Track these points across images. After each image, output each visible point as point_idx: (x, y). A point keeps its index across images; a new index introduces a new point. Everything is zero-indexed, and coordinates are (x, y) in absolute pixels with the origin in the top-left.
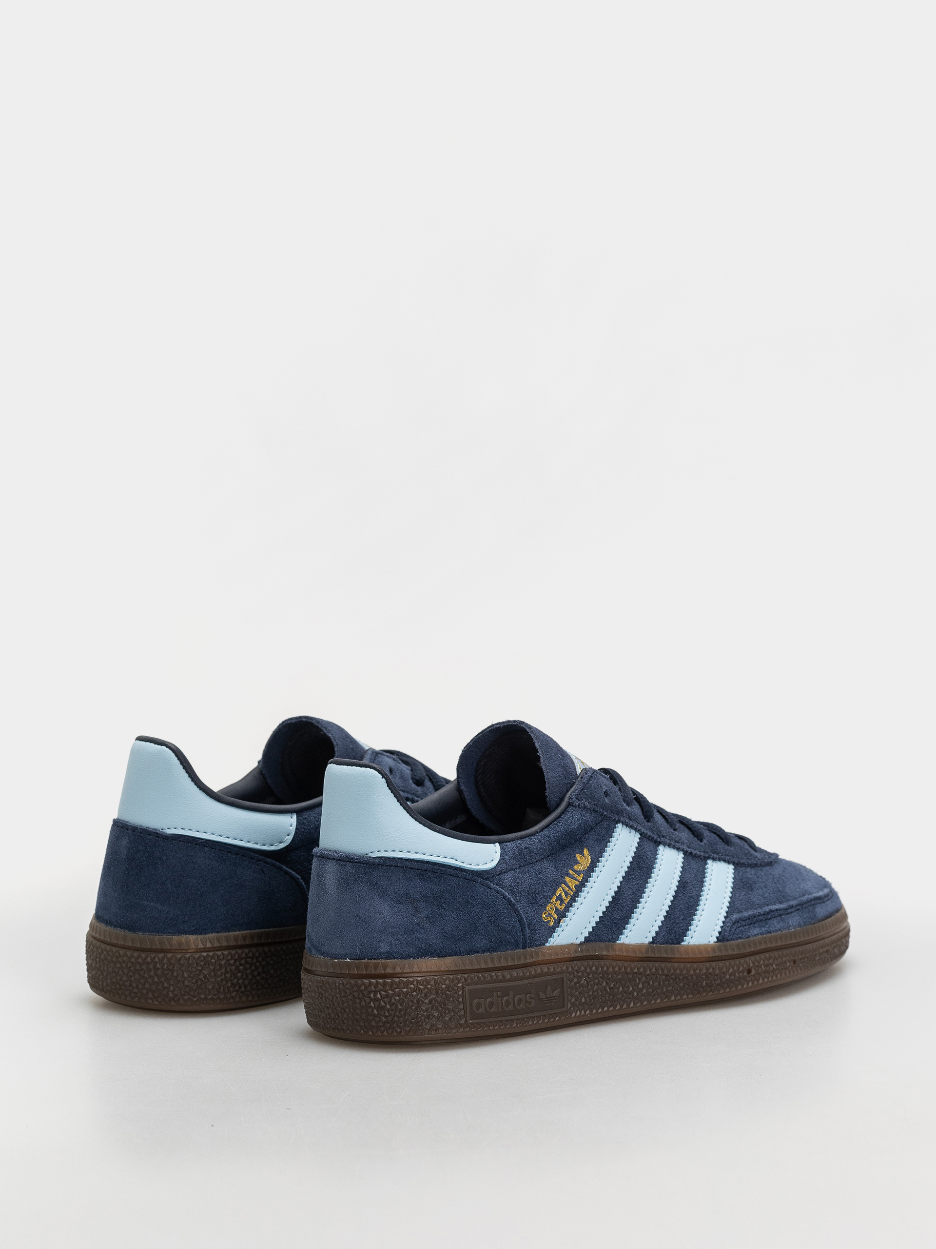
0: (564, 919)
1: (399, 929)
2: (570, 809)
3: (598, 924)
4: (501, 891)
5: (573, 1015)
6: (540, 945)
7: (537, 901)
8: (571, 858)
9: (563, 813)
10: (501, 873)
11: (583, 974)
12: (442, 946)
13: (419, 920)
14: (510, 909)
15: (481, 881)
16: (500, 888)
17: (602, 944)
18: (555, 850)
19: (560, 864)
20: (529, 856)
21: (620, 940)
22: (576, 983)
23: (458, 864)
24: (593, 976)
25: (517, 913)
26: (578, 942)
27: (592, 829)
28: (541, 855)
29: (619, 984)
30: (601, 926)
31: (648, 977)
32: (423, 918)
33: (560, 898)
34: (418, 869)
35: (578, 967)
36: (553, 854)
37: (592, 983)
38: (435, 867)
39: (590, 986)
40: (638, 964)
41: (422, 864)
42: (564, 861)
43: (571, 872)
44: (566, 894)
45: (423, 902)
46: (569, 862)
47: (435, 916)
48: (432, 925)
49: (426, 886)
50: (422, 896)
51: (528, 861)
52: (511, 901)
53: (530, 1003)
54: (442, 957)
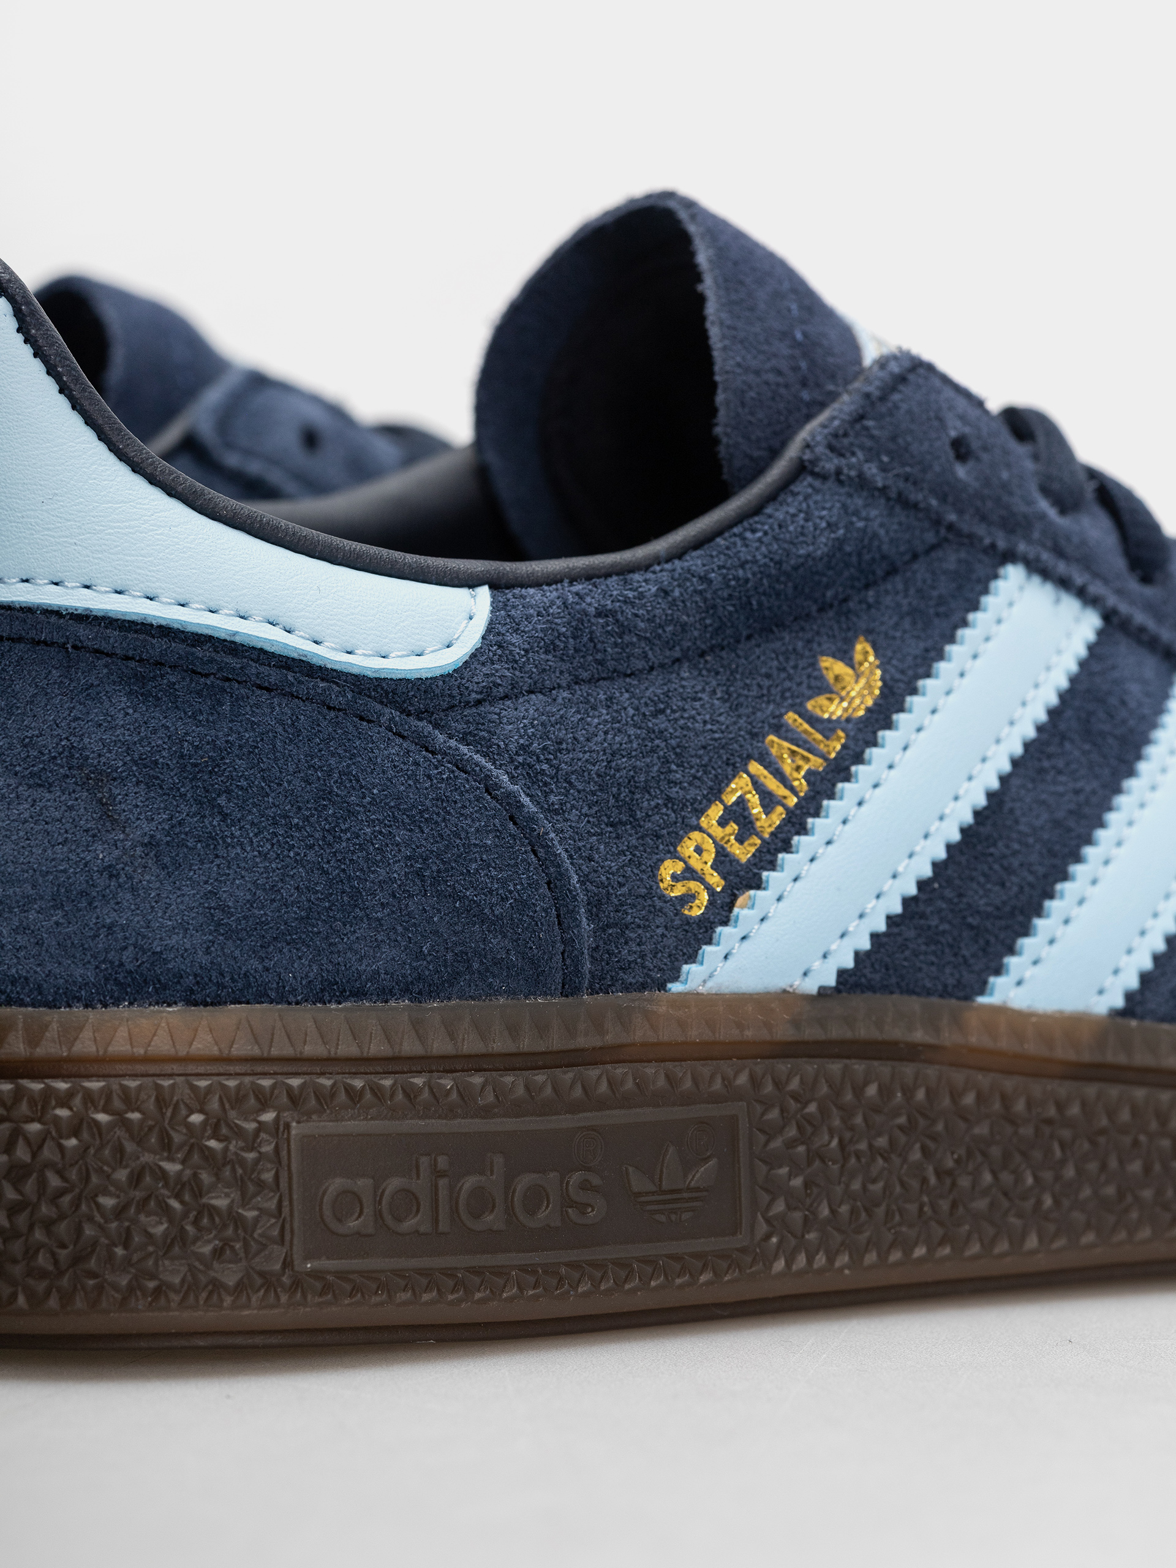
0: (752, 892)
1: (34, 887)
2: (802, 486)
3: (897, 925)
4: (477, 765)
5: (780, 1265)
6: (643, 987)
7: (639, 814)
8: (795, 667)
9: (773, 496)
10: (488, 696)
11: (823, 1111)
12: (205, 960)
13: (117, 853)
14: (513, 837)
15: (392, 719)
16: (477, 752)
17: (914, 1004)
18: (729, 632)
19: (747, 686)
20: (616, 645)
21: (991, 994)
22: (791, 1144)
23: (297, 644)
24: (865, 1120)
25: (541, 853)
26: (810, 986)
27: (892, 571)
28: (670, 645)
29: (979, 1158)
30: (911, 934)
31: (1102, 1140)
32: (133, 847)
33: (738, 814)
34: (127, 658)
35: (802, 1082)
36: (723, 649)
37: (863, 1146)
38: (198, 652)
39: (853, 1160)
40: (1063, 1089)
41: (141, 637)
42: (768, 676)
43: (791, 717)
44: (769, 801)
45: (138, 783)
46: (787, 684)
47: (183, 844)
48: (169, 875)
49: (153, 723)
50: (135, 763)
51: (611, 664)
52: (520, 806)
53: (582, 1208)
54: (206, 1005)
